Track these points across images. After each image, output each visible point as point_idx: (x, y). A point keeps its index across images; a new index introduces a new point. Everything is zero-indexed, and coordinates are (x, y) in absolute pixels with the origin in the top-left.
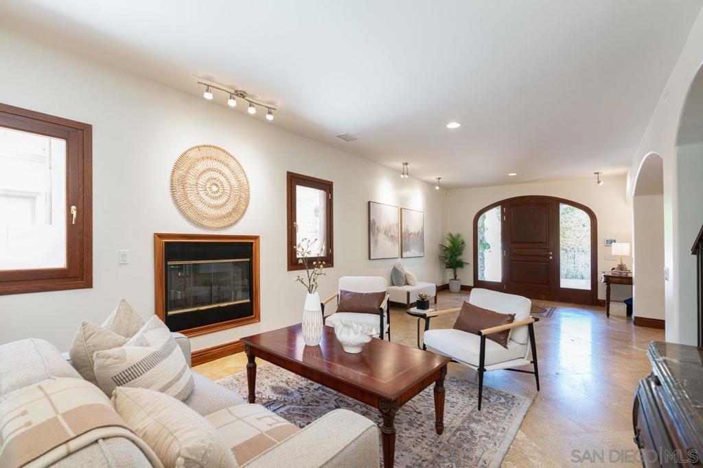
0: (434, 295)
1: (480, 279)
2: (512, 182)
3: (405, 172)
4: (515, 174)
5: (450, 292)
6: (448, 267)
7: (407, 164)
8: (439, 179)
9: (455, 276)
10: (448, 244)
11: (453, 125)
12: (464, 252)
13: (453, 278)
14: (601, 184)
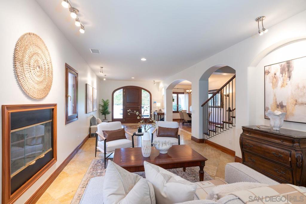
2: (130, 80)
4: (134, 78)
6: (103, 114)
7: (102, 68)
8: (105, 75)
11: (144, 59)
12: (108, 107)
13: (104, 119)
14: (155, 85)
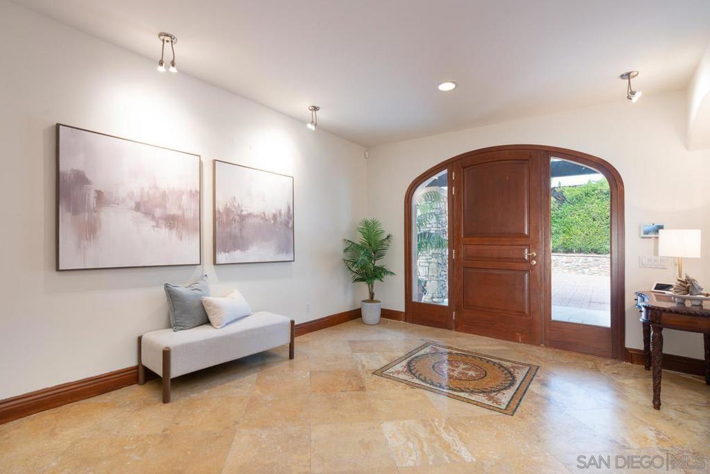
0: (288, 340)
1: (415, 299)
3: (168, 58)
5: (363, 323)
6: (357, 280)
8: (315, 109)
9: (372, 295)
10: (359, 239)
13: (368, 298)
